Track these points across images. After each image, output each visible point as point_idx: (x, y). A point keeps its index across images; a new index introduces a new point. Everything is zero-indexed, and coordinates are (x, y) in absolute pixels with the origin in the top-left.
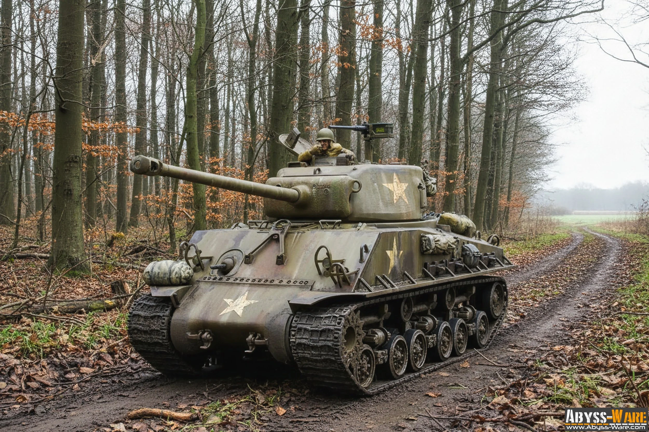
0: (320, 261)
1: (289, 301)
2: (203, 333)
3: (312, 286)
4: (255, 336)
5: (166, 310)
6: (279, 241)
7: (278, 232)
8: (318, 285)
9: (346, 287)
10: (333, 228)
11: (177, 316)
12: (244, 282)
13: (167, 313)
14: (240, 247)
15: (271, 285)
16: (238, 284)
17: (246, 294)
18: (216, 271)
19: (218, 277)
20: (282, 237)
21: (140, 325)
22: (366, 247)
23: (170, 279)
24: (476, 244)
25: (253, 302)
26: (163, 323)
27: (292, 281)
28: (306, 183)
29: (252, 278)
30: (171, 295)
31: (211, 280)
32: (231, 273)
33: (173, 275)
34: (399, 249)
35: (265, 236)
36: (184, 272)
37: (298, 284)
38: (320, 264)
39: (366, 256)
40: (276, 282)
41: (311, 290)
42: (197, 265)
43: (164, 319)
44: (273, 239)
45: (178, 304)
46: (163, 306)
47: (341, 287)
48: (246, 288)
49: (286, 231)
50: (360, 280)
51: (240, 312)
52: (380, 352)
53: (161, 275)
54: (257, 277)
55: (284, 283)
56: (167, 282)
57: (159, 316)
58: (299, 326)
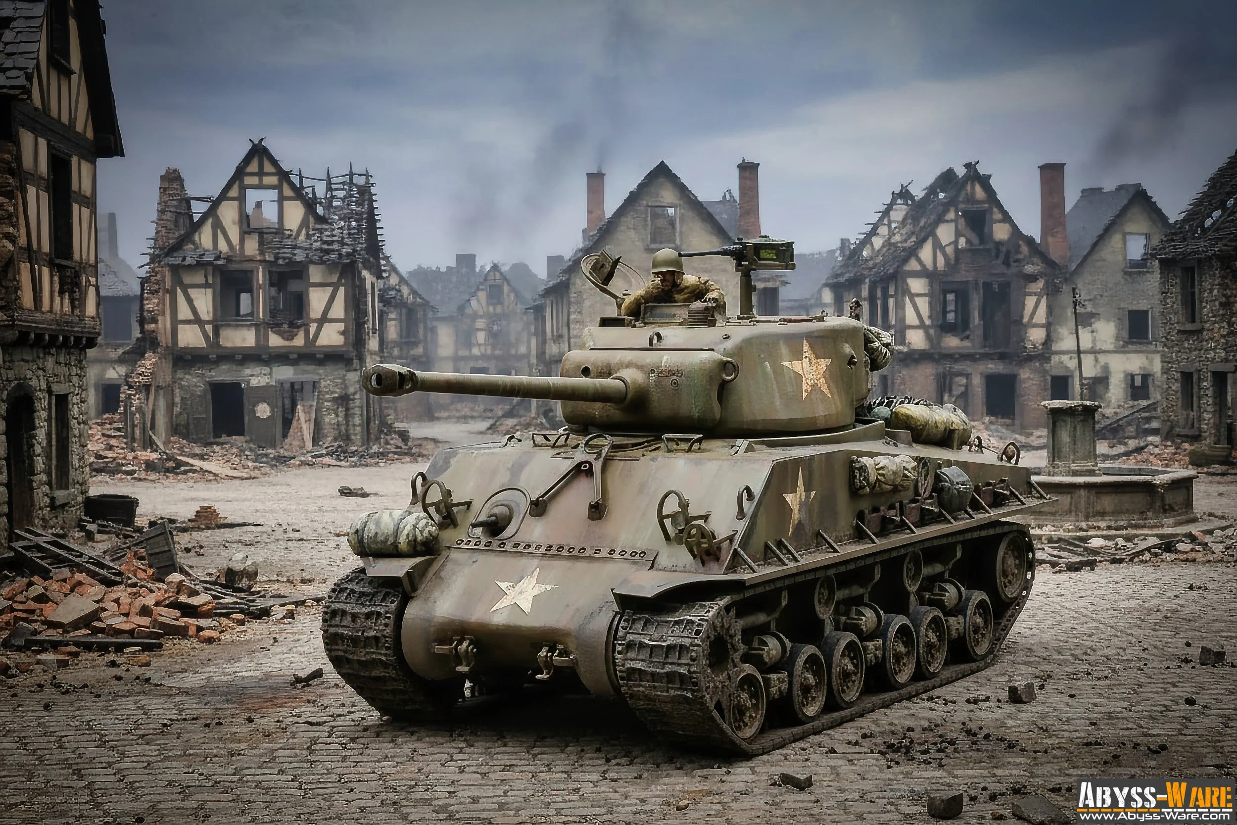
0: (667, 516)
1: (612, 590)
2: (461, 643)
3: (654, 561)
4: (552, 650)
5: (392, 602)
6: (592, 475)
7: (591, 458)
8: (663, 560)
9: (714, 566)
10: (689, 450)
11: (413, 611)
12: (531, 550)
13: (394, 607)
14: (521, 485)
15: (582, 558)
16: (521, 554)
17: (536, 573)
18: (479, 531)
19: (484, 540)
20: (597, 467)
21: (345, 627)
22: (748, 489)
23: (395, 545)
24: (963, 465)
25: (549, 587)
26: (387, 625)
27: (617, 552)
28: (640, 367)
29: (545, 543)
30: (401, 573)
31: (472, 546)
32: (507, 532)
33: (402, 539)
34: (808, 490)
35: (566, 465)
36: (421, 532)
37: (627, 556)
38: (668, 522)
39: (749, 507)
40: (589, 552)
41: (652, 567)
42: (444, 518)
43: (389, 618)
44: (581, 471)
45: (414, 589)
46: (386, 595)
47: (703, 563)
48: (535, 562)
49: (603, 455)
50: (736, 552)
51: (526, 606)
52: (774, 676)
53: (380, 538)
54: (555, 541)
55: (604, 553)
57: (379, 614)
58: (630, 637)
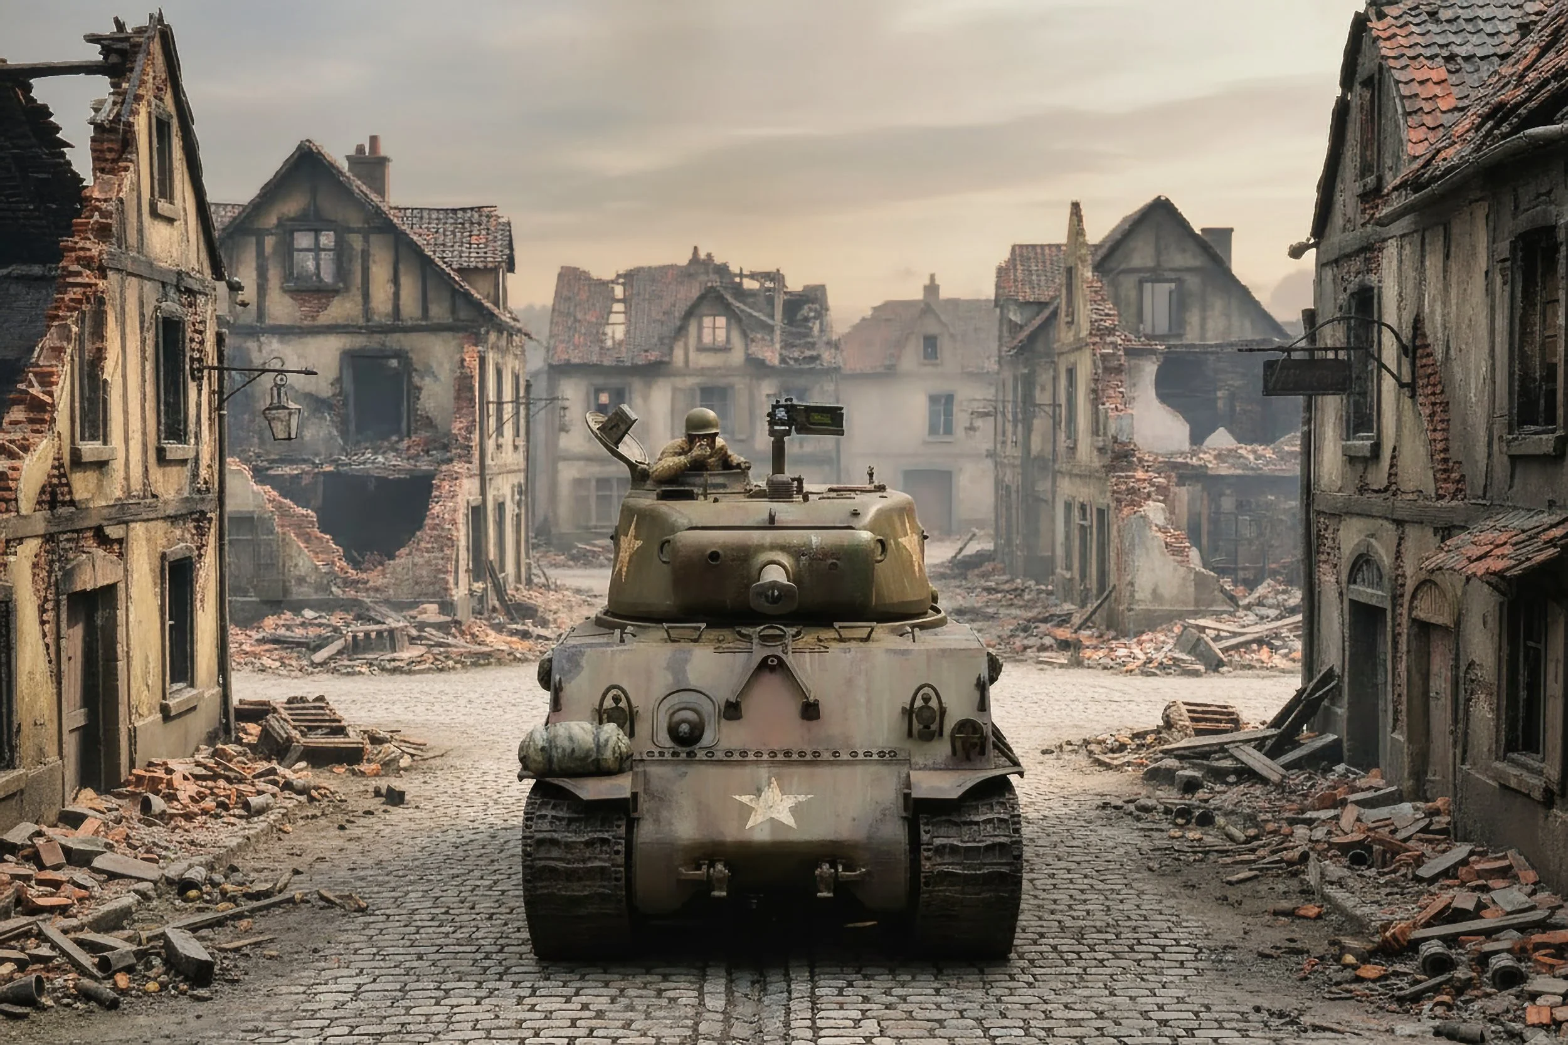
0: (915, 715)
1: (908, 795)
2: (712, 865)
3: (910, 762)
4: (833, 865)
5: (616, 826)
6: (788, 670)
10: (868, 639)
11: (646, 832)
12: (751, 757)
13: (622, 831)
14: (694, 685)
15: (818, 762)
16: (738, 763)
17: (774, 782)
19: (681, 751)
20: (790, 661)
21: (555, 859)
23: (596, 762)
25: (801, 798)
26: (617, 852)
27: (861, 753)
28: (783, 548)
29: (763, 748)
30: (625, 794)
31: (670, 757)
32: (707, 739)
33: (608, 754)
35: (739, 660)
37: (875, 757)
38: (913, 718)
40: (826, 756)
41: (909, 769)
43: (620, 844)
45: (634, 812)
46: (610, 820)
47: (970, 761)
48: (765, 770)
49: (790, 650)
51: (788, 820)
54: (776, 746)
55: (845, 756)
56: (592, 768)
57: (604, 841)
58: (938, 842)
